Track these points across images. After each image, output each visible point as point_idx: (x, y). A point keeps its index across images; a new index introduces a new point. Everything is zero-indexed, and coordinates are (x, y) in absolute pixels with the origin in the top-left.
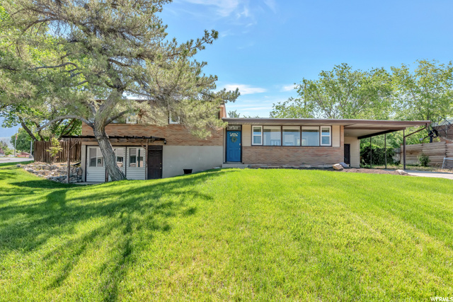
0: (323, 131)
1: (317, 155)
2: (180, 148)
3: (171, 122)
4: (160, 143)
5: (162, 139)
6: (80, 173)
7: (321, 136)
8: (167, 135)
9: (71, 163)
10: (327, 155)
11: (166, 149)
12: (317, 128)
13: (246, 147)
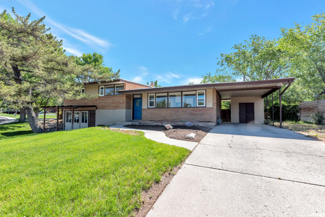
0: (199, 95)
1: (193, 114)
2: (103, 111)
3: (100, 95)
4: (94, 109)
5: (95, 106)
6: (61, 126)
7: (197, 98)
8: (98, 104)
9: (59, 121)
10: (202, 114)
11: (97, 112)
12: (194, 93)
13: (144, 109)
